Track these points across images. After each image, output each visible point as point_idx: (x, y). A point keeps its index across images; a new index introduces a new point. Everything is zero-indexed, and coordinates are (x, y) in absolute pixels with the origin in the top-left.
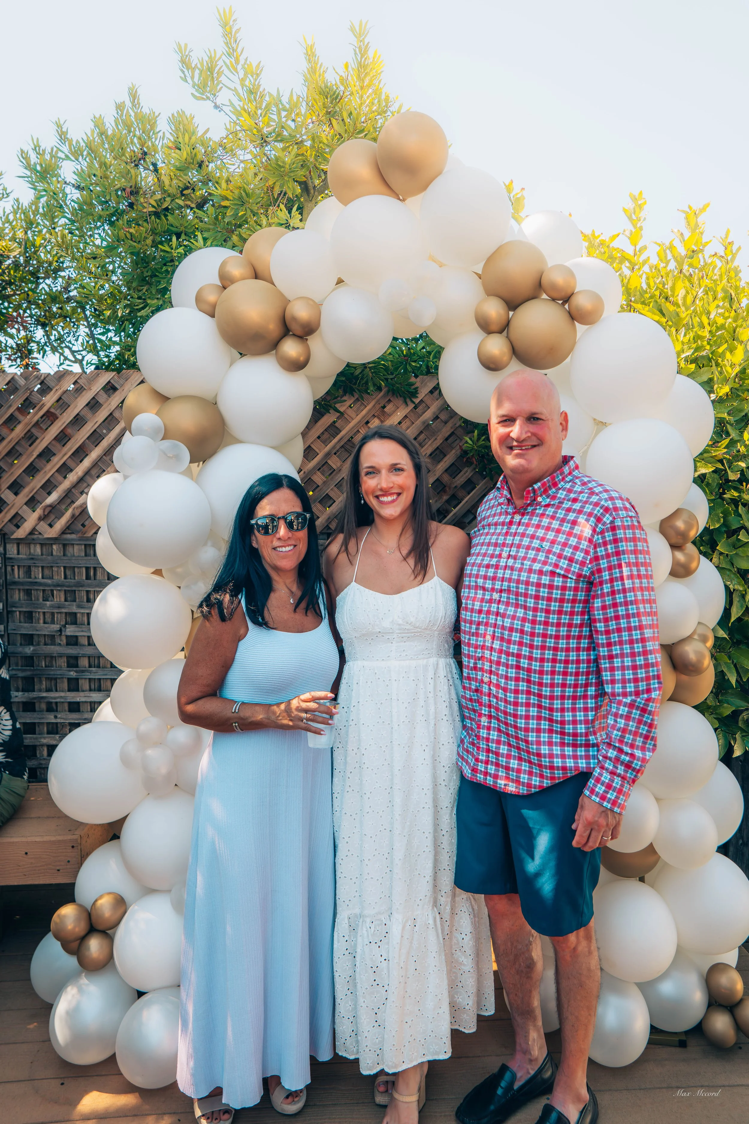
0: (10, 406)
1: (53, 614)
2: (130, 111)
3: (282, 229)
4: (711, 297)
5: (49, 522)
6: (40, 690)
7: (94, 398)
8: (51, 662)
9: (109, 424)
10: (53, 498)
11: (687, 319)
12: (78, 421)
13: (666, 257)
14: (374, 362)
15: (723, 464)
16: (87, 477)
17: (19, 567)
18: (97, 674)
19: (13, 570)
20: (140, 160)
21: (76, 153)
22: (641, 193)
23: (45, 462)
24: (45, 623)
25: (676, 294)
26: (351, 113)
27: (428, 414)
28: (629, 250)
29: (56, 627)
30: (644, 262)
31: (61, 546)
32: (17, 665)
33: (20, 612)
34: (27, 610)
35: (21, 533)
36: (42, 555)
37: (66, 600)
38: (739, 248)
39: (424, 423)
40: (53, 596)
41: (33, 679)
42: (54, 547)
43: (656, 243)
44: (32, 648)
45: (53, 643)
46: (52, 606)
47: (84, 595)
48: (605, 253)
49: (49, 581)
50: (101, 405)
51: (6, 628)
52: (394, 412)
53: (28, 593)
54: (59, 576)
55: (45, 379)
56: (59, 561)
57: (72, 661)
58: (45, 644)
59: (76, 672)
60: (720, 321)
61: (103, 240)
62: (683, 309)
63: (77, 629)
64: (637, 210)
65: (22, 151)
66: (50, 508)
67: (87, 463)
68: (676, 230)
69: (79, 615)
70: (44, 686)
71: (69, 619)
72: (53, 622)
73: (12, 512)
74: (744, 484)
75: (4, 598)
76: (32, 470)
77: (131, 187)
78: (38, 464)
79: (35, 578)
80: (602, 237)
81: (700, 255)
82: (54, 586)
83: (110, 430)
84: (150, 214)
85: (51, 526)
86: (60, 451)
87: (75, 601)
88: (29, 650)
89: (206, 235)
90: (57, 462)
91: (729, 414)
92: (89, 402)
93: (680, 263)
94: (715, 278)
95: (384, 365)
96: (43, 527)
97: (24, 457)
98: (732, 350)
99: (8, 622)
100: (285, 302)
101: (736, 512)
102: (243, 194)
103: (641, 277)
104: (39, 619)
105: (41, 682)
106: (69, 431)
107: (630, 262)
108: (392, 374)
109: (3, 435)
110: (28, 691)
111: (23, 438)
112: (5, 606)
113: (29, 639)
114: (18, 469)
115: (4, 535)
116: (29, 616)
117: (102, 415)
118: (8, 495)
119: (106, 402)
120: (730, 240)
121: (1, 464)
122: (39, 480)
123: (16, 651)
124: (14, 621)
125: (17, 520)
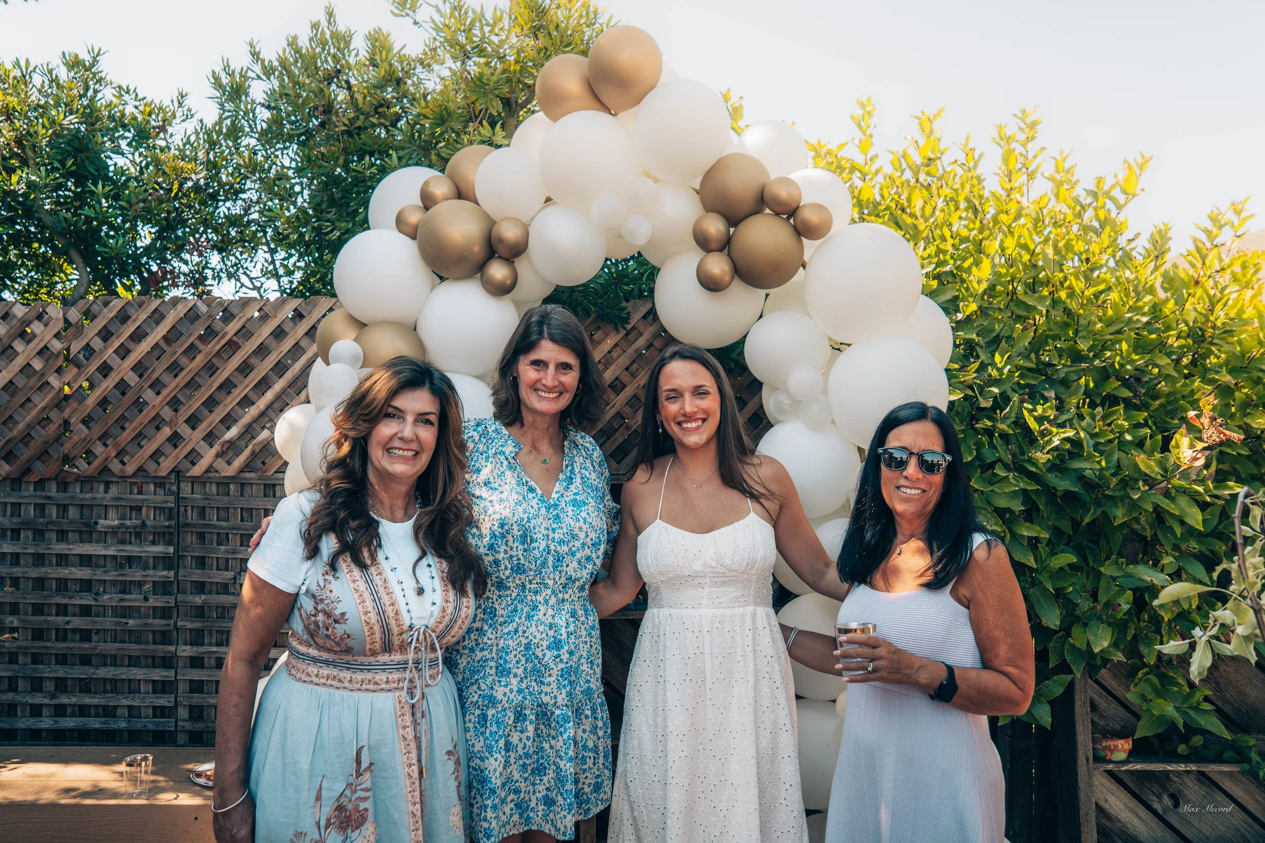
0: (191, 334)
1: (227, 560)
2: (326, 28)
3: (485, 147)
4: (953, 208)
5: (227, 459)
6: (210, 645)
7: (279, 326)
8: (223, 613)
9: (294, 354)
10: (232, 433)
11: (926, 232)
12: (262, 351)
13: (901, 166)
14: (583, 285)
15: (973, 391)
16: (269, 410)
17: (192, 507)
19: (186, 511)
20: (334, 78)
21: (269, 73)
22: (869, 99)
23: (225, 394)
25: (913, 205)
26: (558, 26)
27: (641, 342)
28: (859, 159)
29: (230, 574)
30: (877, 172)
31: (238, 485)
32: (186, 616)
33: (192, 557)
34: (200, 555)
35: (197, 471)
36: (218, 494)
37: (241, 545)
38: (982, 155)
39: (636, 351)
40: (228, 540)
41: (203, 631)
42: (232, 486)
43: (889, 151)
44: (203, 597)
45: (226, 592)
46: (227, 551)
48: (832, 163)
49: (224, 524)
50: (286, 334)
51: (176, 574)
52: (603, 339)
53: (201, 536)
54: (235, 520)
55: (225, 306)
56: (236, 502)
58: (218, 593)
60: (964, 233)
61: (292, 160)
62: (922, 220)
64: (867, 116)
65: (214, 73)
66: (229, 444)
67: (269, 395)
68: (909, 138)
70: (214, 640)
72: (227, 569)
73: (189, 448)
74: (998, 411)
75: (176, 541)
76: (211, 403)
77: (324, 105)
78: (217, 397)
79: (210, 520)
80: (830, 147)
81: (938, 162)
82: (230, 529)
83: (295, 361)
84: (343, 133)
85: (229, 463)
86: (241, 382)
88: (199, 600)
89: (401, 153)
91: (978, 335)
92: (274, 331)
93: (916, 173)
94: (956, 187)
95: (593, 288)
96: (220, 464)
97: (204, 389)
98: (977, 263)
99: (178, 568)
100: (491, 224)
101: (991, 444)
102: (444, 113)
103: (873, 187)
104: (212, 564)
105: (211, 635)
106: (253, 361)
107: (861, 172)
108: (601, 298)
109: (182, 364)
110: (197, 645)
111: (203, 368)
112: (177, 550)
113: (200, 587)
114: (196, 402)
115: (178, 472)
116: (201, 562)
117: (288, 344)
118: (184, 430)
119: (292, 330)
120: (971, 146)
121: (179, 396)
122: (219, 413)
123: (186, 600)
124: (185, 567)
125: (193, 457)
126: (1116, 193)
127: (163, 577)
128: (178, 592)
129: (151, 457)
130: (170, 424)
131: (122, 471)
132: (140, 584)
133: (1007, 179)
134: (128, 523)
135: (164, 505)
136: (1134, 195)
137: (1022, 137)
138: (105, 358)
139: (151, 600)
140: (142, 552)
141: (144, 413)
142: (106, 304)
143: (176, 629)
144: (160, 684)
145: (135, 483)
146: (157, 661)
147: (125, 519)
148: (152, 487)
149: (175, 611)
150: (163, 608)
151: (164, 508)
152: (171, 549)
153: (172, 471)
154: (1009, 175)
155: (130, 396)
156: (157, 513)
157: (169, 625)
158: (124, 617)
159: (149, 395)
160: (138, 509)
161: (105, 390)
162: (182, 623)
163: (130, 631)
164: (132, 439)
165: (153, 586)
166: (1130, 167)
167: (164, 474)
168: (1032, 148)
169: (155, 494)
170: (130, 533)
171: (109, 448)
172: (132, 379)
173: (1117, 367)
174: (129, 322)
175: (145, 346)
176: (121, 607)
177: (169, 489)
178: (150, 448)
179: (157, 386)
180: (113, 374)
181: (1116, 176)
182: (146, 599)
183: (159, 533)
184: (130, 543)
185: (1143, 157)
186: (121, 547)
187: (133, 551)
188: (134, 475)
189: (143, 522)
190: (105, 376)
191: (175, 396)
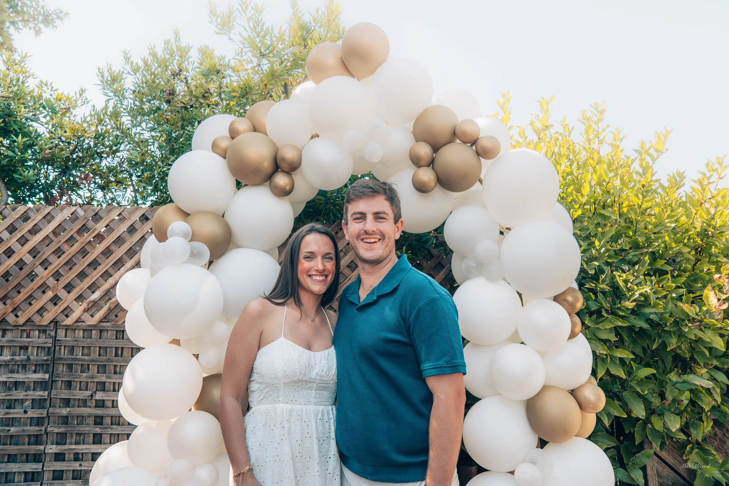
0: (72, 230)
1: (87, 383)
2: (173, 44)
5: (91, 313)
6: (71, 444)
7: (132, 225)
8: (82, 421)
9: (141, 243)
10: (96, 295)
12: (119, 241)
13: (524, 135)
17: (65, 346)
18: (117, 430)
19: (60, 349)
20: (177, 75)
21: (136, 71)
22: (508, 92)
23: (93, 270)
24: (80, 390)
29: (89, 393)
31: (98, 331)
32: (55, 423)
33: (62, 381)
34: (68, 379)
35: (69, 321)
36: (83, 338)
37: (98, 373)
38: (573, 127)
40: (89, 369)
41: (66, 434)
42: (93, 332)
43: (518, 125)
44: (68, 409)
45: (85, 406)
46: (87, 377)
47: (112, 368)
49: (87, 358)
50: (136, 230)
51: (50, 394)
53: (70, 366)
54: (95, 355)
55: (98, 211)
56: (95, 343)
57: (98, 420)
58: (79, 407)
59: (101, 428)
60: (569, 170)
63: (104, 395)
64: (506, 102)
65: (99, 69)
66: (93, 303)
67: (123, 270)
68: (534, 114)
69: (107, 384)
70: (74, 440)
71: (99, 387)
72: (87, 389)
73: (65, 306)
75: (51, 370)
76: (82, 275)
77: (170, 90)
78: (87, 271)
79: (77, 355)
82: (90, 361)
85: (92, 316)
86: (104, 262)
87: (105, 373)
88: (64, 411)
90: (101, 270)
92: (128, 228)
96: (86, 317)
97: (78, 266)
99: (52, 389)
100: (276, 149)
104: (76, 387)
105: (72, 437)
106: (113, 248)
109: (64, 250)
110: (61, 444)
111: (77, 253)
112: (51, 376)
113: (67, 402)
114: (71, 275)
115: (57, 322)
116: (69, 385)
117: (137, 237)
118: (62, 294)
119: (140, 228)
120: (566, 123)
121: (60, 271)
122: (87, 282)
123: (55, 412)
124: (56, 389)
125: (67, 312)
126: (652, 151)
127: (40, 396)
128: (50, 407)
129: (37, 312)
130: (53, 289)
131: (15, 321)
132: (22, 401)
133: (588, 143)
134: (17, 358)
135: (45, 345)
136: (662, 153)
137: (595, 119)
138: (9, 245)
139: (29, 413)
140: (25, 378)
141: (34, 282)
142: (14, 209)
143: (47, 433)
144: (30, 475)
145: (25, 330)
146: (30, 458)
147: (15, 356)
148: (37, 333)
149: (46, 420)
150: (39, 418)
151: (45, 347)
152: (47, 376)
153: (52, 322)
154: (589, 141)
155: (26, 270)
156: (40, 351)
157: (41, 430)
158: (8, 426)
159: (39, 270)
160: (26, 348)
161: (8, 266)
162: (51, 429)
163: (12, 436)
164: (25, 300)
165: (32, 403)
166: (659, 137)
167: (46, 324)
168: (602, 125)
169: (39, 338)
170: (18, 365)
171: (7, 306)
172: (28, 259)
173: (661, 253)
174: (29, 221)
175: (39, 237)
176: (6, 418)
177: (49, 334)
178: (37, 305)
179: (45, 264)
180: (14, 256)
181: (650, 142)
182: (26, 412)
183: (40, 365)
184: (18, 372)
185: (667, 131)
186: (10, 375)
187: (19, 378)
188: (24, 324)
189: (28, 357)
190: (9, 257)
191: (58, 270)
